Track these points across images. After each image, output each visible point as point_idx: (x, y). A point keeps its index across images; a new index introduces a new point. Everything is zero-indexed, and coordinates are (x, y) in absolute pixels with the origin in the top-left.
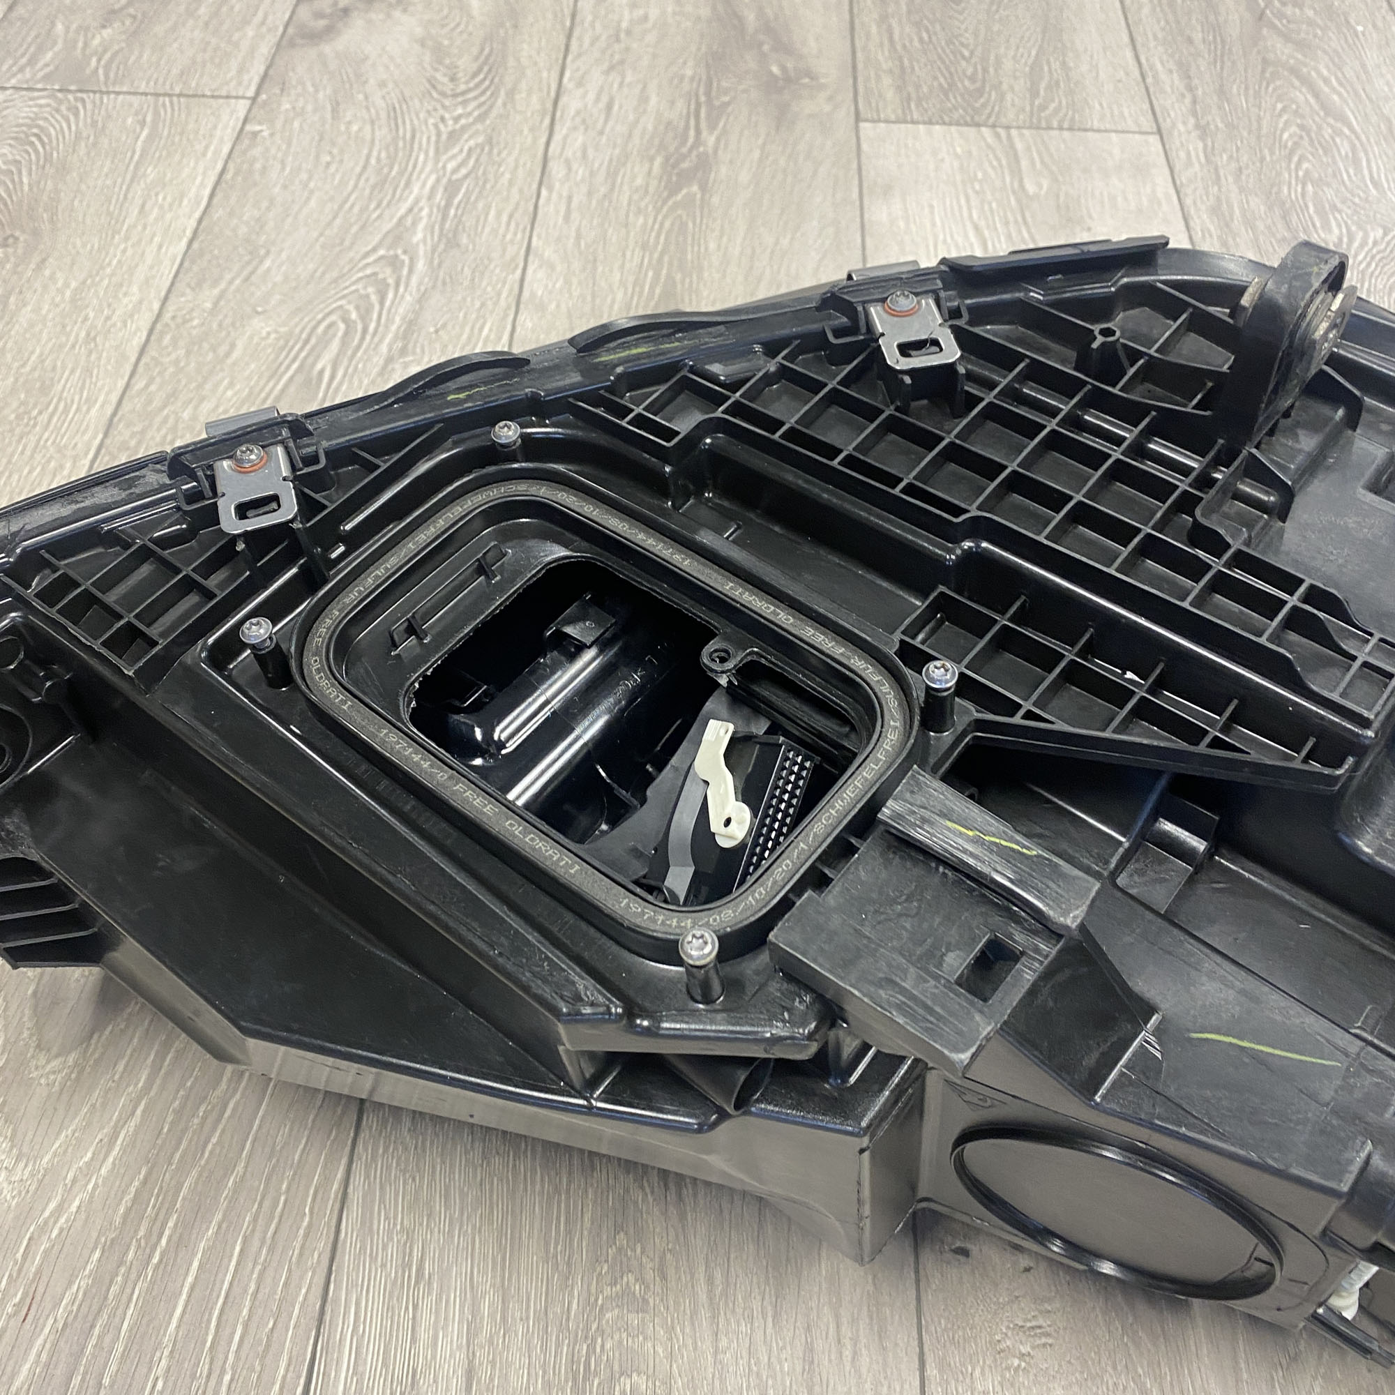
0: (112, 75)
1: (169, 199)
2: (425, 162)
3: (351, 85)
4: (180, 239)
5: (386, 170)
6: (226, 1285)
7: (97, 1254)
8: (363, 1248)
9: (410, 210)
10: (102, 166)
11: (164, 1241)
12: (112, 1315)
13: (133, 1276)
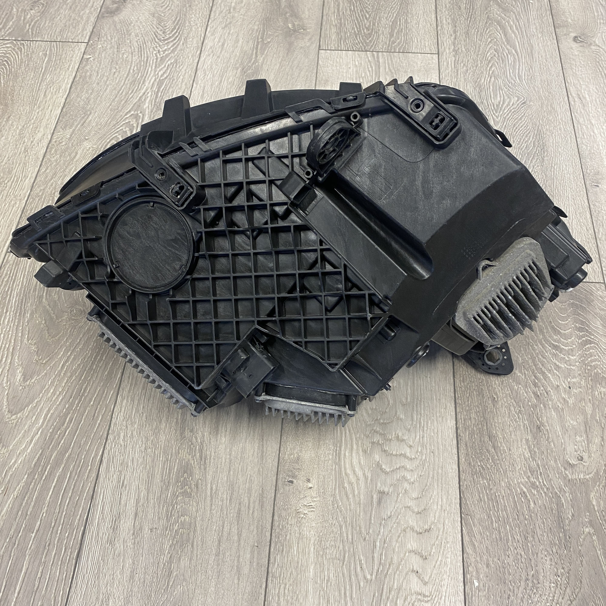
0: (34, 33)
1: (55, 90)
2: (151, 71)
3: (125, 36)
4: (59, 107)
5: (136, 75)
6: (64, 486)
7: (26, 476)
8: (106, 476)
9: (144, 93)
10: (31, 75)
11: (46, 473)
12: (31, 494)
13: (37, 483)
